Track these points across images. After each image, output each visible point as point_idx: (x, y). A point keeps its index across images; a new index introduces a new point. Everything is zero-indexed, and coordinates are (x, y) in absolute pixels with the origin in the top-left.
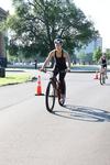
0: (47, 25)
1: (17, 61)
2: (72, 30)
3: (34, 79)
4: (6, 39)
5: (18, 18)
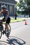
1: (19, 15)
3: (24, 20)
4: (17, 9)
5: (20, 3)
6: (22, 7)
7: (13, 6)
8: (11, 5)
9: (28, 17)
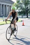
0: (25, 5)
3: (22, 21)
6: (19, 7)
7: (10, 6)
8: (8, 6)
9: (25, 18)
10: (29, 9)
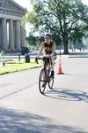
2: (80, 22)
8: (8, 21)
10: (70, 29)
